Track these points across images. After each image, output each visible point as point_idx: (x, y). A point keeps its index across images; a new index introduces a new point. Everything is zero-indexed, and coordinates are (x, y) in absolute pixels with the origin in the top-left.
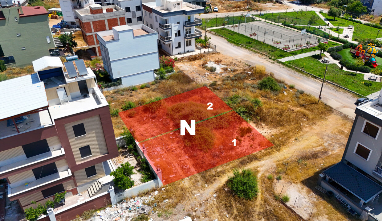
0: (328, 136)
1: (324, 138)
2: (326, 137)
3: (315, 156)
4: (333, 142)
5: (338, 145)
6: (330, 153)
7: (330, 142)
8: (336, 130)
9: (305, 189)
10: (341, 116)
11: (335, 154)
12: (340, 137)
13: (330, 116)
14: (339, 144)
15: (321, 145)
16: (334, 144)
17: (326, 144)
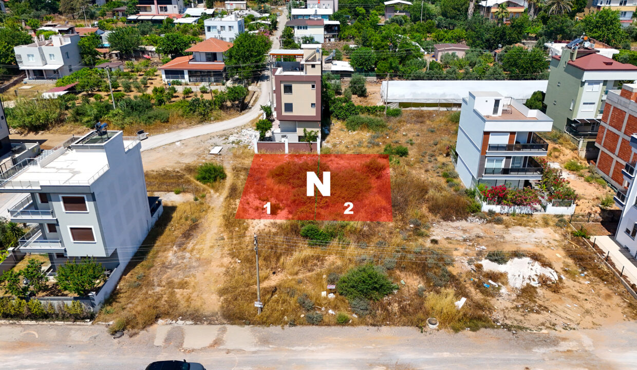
0: (194, 267)
1: (195, 261)
2: (194, 264)
3: (187, 235)
4: (182, 262)
5: (174, 263)
6: (175, 248)
7: (185, 261)
8: (192, 284)
9: (170, 204)
10: (205, 317)
11: (169, 250)
12: (180, 277)
13: (220, 303)
14: (175, 265)
15: (192, 251)
16: (179, 262)
17: (188, 255)
